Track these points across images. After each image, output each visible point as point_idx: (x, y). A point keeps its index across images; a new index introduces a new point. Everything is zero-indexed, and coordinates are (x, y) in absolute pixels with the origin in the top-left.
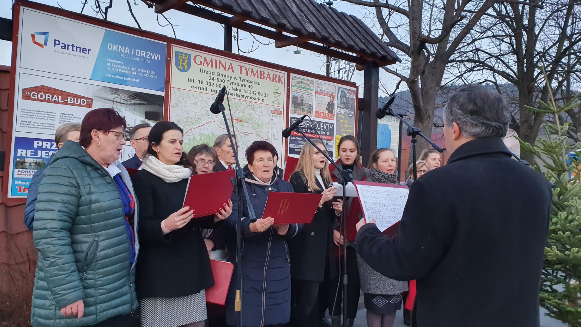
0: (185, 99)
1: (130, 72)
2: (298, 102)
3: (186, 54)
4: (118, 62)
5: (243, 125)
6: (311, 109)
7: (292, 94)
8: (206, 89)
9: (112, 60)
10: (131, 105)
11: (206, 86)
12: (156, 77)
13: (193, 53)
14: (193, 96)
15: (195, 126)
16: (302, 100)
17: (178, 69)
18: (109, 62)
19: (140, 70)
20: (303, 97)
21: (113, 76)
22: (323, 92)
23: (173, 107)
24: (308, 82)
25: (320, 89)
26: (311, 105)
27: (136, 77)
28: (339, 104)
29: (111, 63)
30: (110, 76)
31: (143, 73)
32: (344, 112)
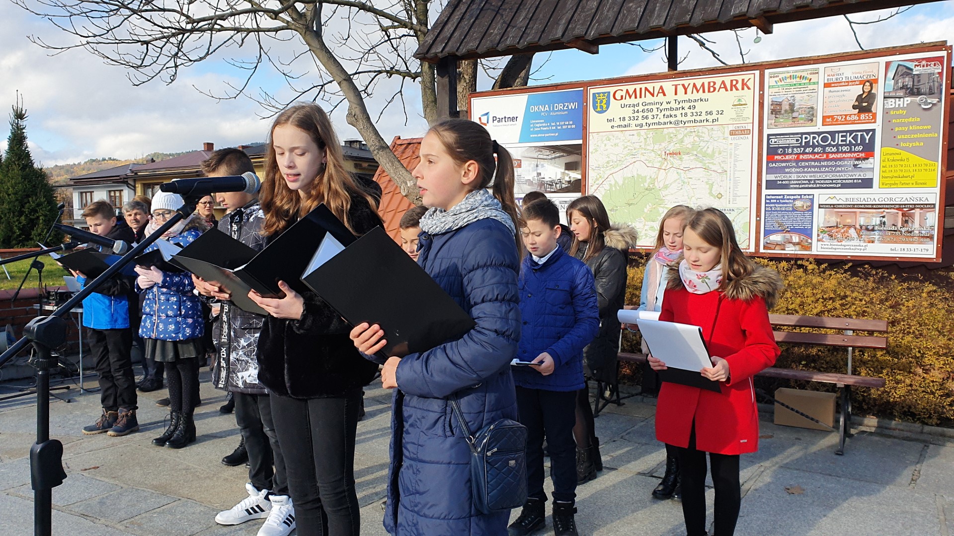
0: (605, 142)
1: (550, 128)
2: (783, 109)
3: (604, 93)
4: (538, 121)
5: (681, 159)
6: (813, 115)
7: (770, 100)
8: (629, 125)
9: (534, 121)
10: (551, 159)
11: (629, 122)
12: (574, 126)
13: (611, 89)
14: (614, 136)
15: (617, 169)
16: (792, 106)
17: (597, 112)
18: (531, 124)
19: (558, 124)
20: (794, 100)
21: (536, 136)
22: (844, 80)
23: (592, 153)
24: (804, 74)
25: (834, 78)
26: (812, 108)
27: (556, 131)
28: (889, 92)
29: (534, 124)
30: (534, 136)
31: (562, 126)
32: (906, 103)
